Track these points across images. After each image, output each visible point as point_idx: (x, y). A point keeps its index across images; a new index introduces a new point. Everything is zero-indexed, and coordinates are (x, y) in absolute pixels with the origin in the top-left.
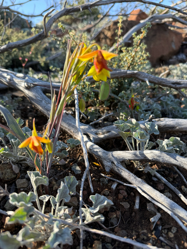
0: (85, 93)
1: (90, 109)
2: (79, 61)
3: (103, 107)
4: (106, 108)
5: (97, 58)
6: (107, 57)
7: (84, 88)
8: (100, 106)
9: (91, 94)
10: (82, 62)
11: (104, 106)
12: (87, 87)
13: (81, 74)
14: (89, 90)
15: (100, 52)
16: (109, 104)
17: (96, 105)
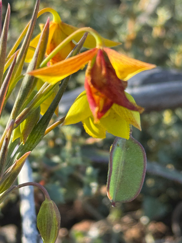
0: (60, 172)
1: (85, 233)
2: (33, 81)
3: (136, 220)
4: (152, 227)
5: (93, 72)
6: (124, 72)
7: (58, 149)
8: (127, 219)
9: (84, 173)
10: (42, 83)
11: (144, 220)
12: (68, 147)
13: (42, 114)
14: (78, 160)
15: (103, 54)
16: (162, 211)
17: (105, 214)
